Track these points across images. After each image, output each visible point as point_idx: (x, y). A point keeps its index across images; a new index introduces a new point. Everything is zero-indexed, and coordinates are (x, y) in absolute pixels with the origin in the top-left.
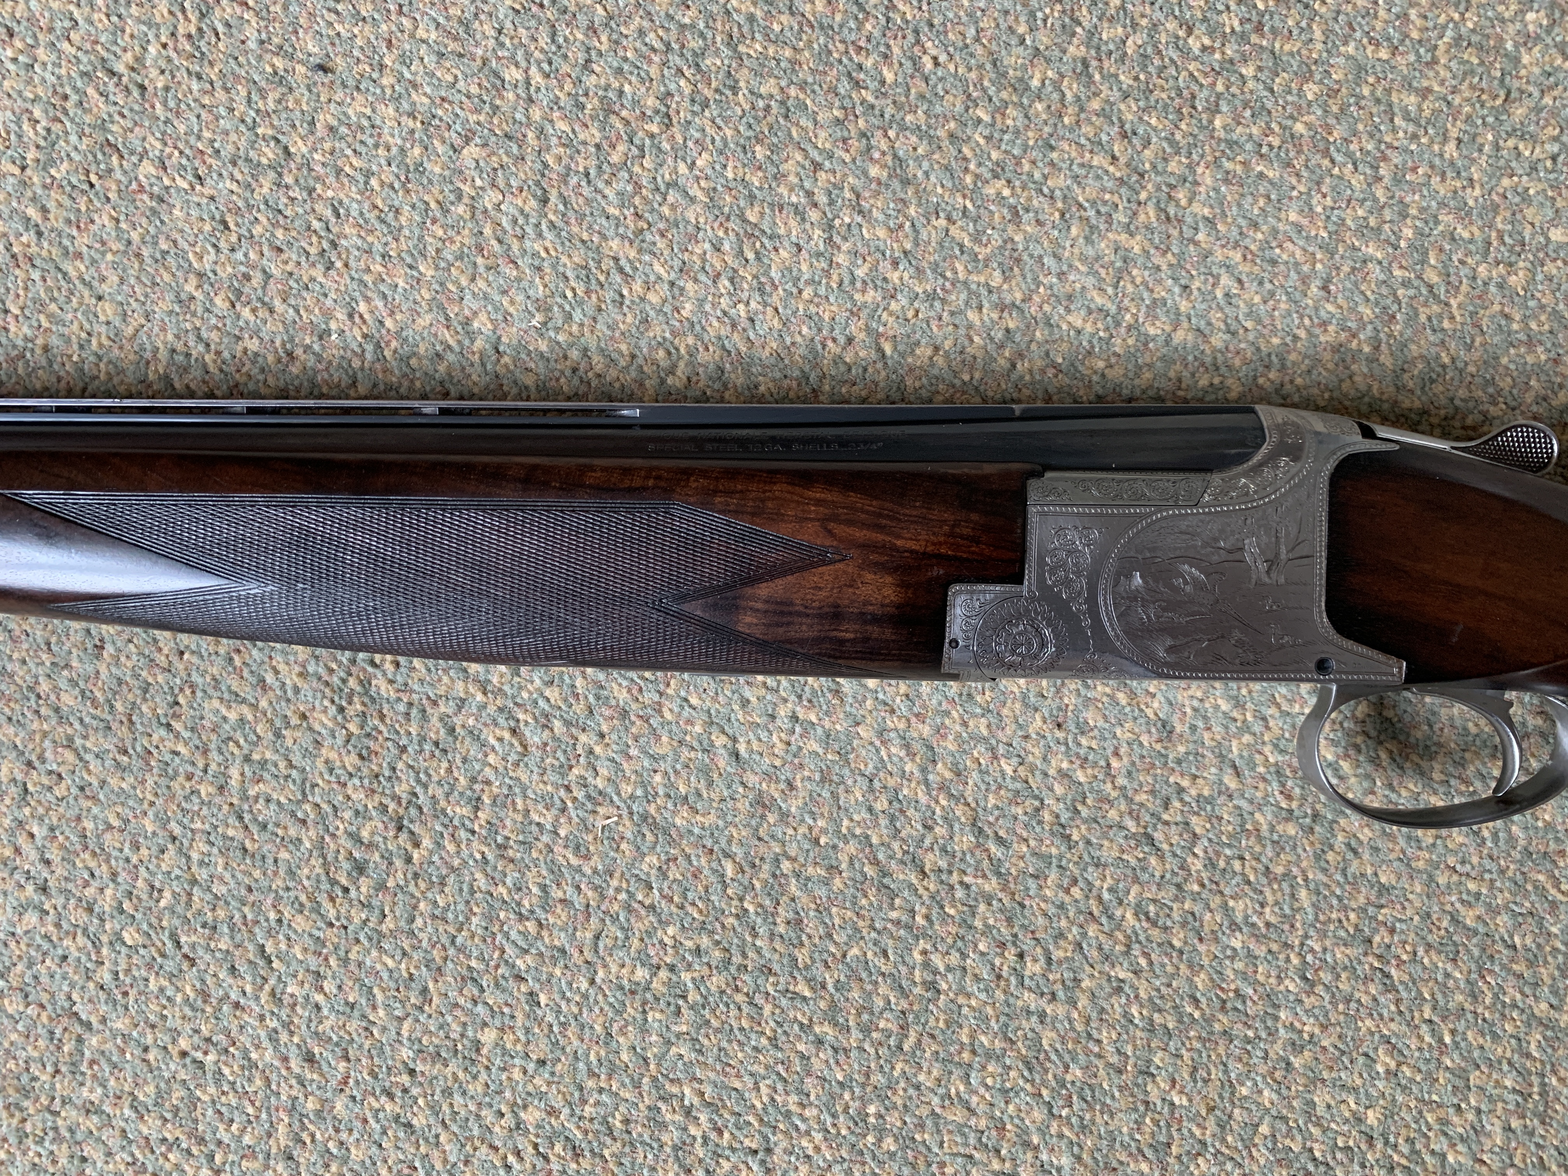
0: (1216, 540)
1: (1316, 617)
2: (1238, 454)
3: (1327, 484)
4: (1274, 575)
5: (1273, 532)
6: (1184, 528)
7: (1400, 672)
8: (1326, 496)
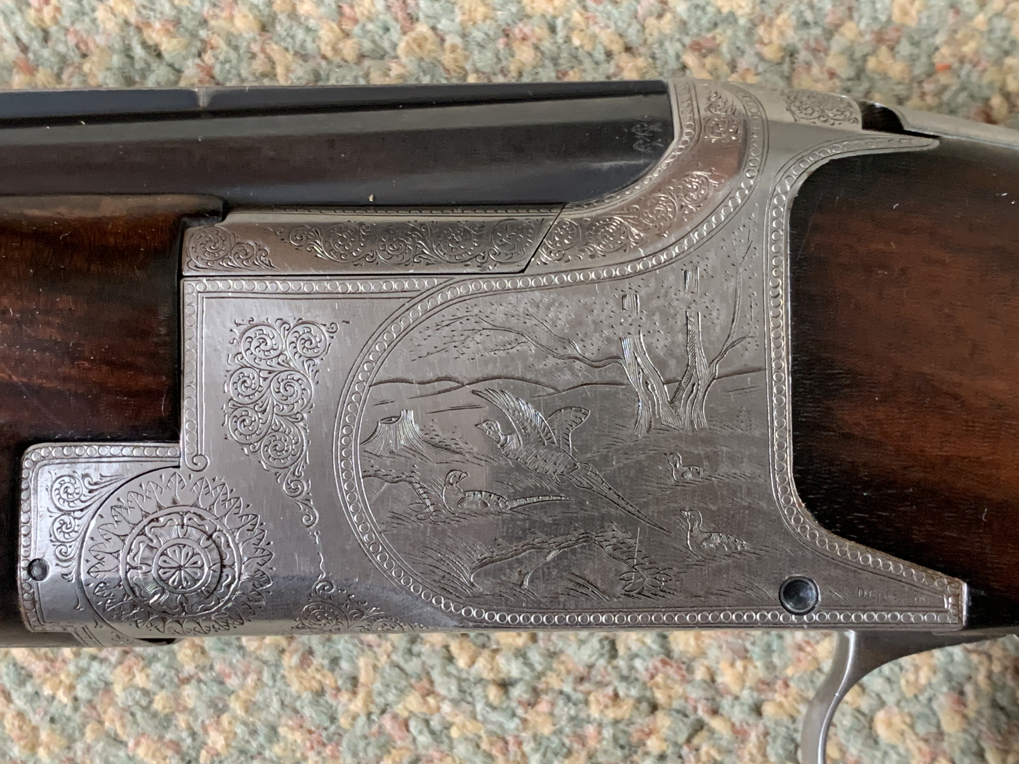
0: (566, 341)
1: (777, 494)
2: (619, 170)
3: (785, 221)
4: (685, 410)
5: (681, 320)
6: (500, 318)
7: (957, 605)
8: (784, 246)
